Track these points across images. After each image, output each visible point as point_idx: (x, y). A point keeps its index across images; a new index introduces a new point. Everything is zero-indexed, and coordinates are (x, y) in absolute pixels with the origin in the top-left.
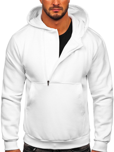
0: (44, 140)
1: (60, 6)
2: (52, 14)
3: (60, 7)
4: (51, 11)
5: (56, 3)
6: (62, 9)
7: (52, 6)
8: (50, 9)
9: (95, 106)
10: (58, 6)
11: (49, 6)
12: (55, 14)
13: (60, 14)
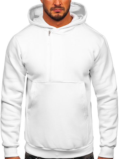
0: (46, 148)
1: (62, 6)
2: (54, 14)
3: (62, 8)
4: (52, 12)
5: (58, 3)
6: (64, 9)
7: (53, 6)
8: (52, 9)
9: (100, 109)
10: (59, 7)
11: (50, 6)
12: (56, 14)
13: (61, 14)
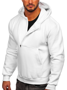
3: (33, 5)
4: (28, 7)
5: (31, 2)
7: (28, 4)
8: (27, 6)
10: (32, 4)
12: (30, 9)
13: (33, 9)
